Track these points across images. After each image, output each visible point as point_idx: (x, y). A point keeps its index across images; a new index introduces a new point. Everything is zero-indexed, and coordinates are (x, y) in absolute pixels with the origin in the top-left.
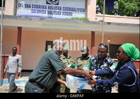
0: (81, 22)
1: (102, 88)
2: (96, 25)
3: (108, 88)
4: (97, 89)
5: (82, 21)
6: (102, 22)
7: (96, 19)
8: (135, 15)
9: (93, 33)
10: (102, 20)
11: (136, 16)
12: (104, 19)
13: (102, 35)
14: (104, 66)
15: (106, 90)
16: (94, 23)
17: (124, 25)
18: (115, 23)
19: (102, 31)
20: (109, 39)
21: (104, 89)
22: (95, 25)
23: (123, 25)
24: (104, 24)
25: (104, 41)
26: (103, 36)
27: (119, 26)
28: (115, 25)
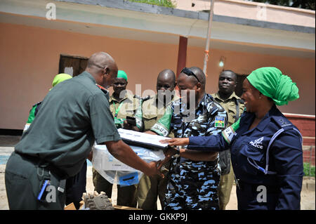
0: (155, 10)
1: (197, 174)
2: (192, 21)
3: (210, 175)
4: (184, 177)
5: (156, 7)
6: (207, 14)
7: (193, 5)
8: (291, 3)
9: (183, 41)
10: (208, 9)
11: (292, 6)
12: (212, 6)
13: (205, 49)
14: (197, 122)
15: (205, 179)
16: (188, 15)
17: (259, 26)
18: (238, 19)
19: (205, 37)
20: (221, 60)
21: (201, 176)
22: (189, 22)
23: (257, 26)
24: (213, 20)
25: (208, 63)
26: (207, 51)
27: (248, 27)
28: (238, 24)
